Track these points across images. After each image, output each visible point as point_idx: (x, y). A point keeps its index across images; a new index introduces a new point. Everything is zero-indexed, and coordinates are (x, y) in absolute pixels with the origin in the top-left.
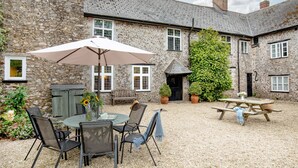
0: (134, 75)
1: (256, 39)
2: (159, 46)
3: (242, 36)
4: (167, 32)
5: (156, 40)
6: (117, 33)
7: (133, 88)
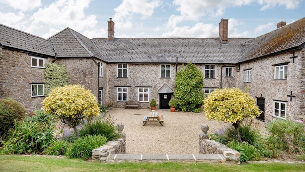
0: (139, 93)
1: (238, 65)
2: (155, 76)
3: (224, 64)
4: (160, 66)
5: (152, 72)
6: (130, 70)
7: (138, 100)
